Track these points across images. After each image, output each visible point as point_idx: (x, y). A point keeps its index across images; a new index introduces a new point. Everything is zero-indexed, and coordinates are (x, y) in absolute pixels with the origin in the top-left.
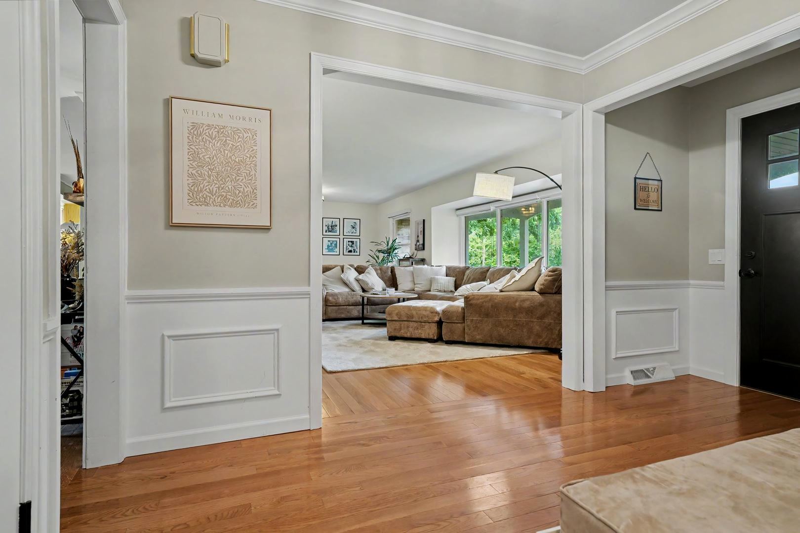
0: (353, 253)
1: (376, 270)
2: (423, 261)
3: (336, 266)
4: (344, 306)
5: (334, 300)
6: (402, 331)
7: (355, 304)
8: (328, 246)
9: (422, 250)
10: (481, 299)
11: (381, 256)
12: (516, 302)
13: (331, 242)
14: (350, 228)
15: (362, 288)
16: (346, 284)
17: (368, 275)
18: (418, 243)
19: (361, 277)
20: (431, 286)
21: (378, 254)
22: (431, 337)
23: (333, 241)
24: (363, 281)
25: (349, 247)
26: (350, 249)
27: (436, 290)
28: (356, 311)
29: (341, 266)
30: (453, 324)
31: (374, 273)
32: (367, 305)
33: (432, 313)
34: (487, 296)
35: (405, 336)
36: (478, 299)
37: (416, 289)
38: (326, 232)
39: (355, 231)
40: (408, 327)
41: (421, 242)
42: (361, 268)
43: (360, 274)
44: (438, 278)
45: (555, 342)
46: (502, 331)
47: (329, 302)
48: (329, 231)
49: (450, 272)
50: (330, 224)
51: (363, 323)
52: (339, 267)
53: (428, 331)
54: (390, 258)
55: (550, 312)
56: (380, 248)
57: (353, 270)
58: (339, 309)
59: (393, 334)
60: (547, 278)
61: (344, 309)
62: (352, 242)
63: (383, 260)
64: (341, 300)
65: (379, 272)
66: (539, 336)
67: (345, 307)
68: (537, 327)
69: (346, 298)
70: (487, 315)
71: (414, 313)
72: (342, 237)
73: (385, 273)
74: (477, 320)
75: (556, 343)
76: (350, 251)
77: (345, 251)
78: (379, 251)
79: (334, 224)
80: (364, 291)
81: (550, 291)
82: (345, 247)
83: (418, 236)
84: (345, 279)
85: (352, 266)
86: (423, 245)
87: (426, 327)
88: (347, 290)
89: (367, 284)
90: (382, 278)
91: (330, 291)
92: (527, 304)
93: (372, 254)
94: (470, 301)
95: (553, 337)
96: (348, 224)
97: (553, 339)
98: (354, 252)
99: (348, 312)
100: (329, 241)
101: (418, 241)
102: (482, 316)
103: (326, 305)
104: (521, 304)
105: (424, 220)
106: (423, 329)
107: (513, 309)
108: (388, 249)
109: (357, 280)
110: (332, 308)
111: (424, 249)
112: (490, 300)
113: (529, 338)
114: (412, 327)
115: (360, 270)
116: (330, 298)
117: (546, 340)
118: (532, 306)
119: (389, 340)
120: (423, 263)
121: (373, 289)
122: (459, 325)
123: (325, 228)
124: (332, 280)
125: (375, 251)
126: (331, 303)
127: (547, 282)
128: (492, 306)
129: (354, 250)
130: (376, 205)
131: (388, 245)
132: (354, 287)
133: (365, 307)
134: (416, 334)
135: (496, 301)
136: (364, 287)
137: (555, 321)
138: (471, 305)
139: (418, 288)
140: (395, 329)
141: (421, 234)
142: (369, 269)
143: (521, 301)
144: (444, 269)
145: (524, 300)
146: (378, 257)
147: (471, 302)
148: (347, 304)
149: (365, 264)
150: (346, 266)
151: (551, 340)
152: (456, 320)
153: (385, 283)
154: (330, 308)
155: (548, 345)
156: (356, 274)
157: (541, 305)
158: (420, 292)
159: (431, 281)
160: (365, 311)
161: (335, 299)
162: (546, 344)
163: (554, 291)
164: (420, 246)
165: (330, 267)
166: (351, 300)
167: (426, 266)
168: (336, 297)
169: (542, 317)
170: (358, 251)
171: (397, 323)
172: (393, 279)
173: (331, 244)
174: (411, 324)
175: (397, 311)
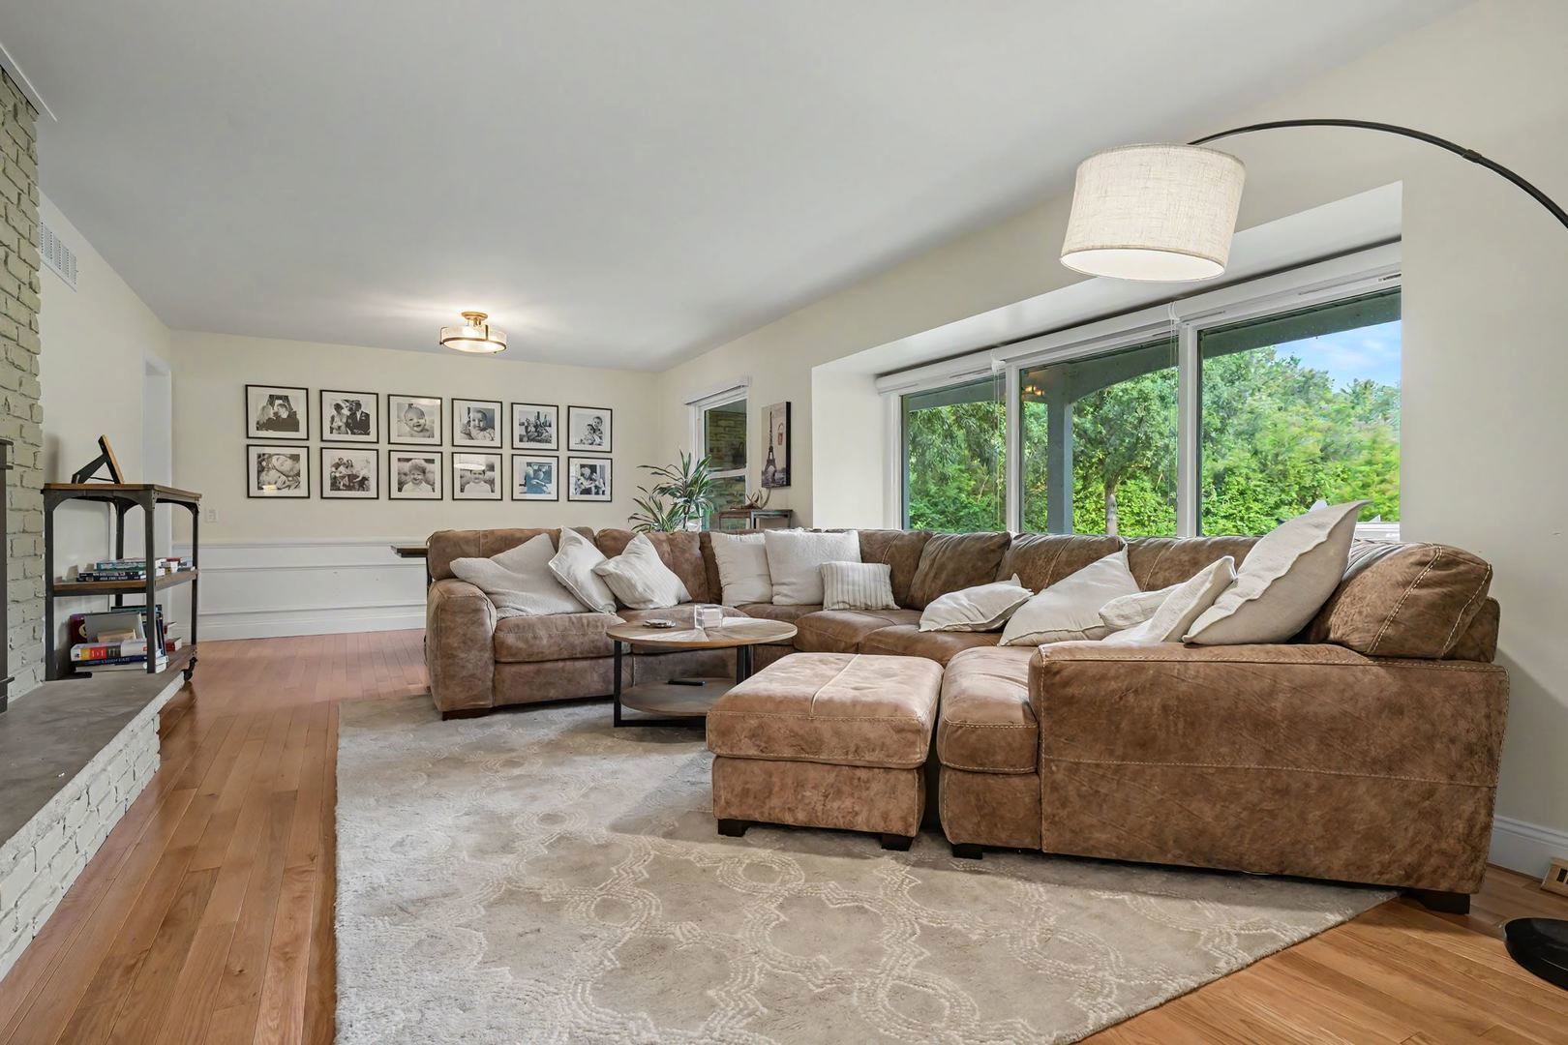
0: (592, 497)
1: (657, 544)
2: (787, 518)
3: (538, 532)
4: (557, 660)
5: (521, 645)
6: (775, 802)
7: (595, 655)
8: (527, 478)
9: (782, 486)
10: (1116, 678)
11: (668, 502)
12: (1272, 693)
13: (536, 468)
14: (586, 431)
15: (616, 599)
16: (565, 589)
17: (633, 559)
18: (771, 469)
19: (612, 566)
20: (823, 593)
21: (658, 497)
22: (896, 827)
23: (541, 465)
24: (619, 578)
25: (582, 480)
26: (587, 484)
27: (841, 606)
28: (595, 676)
29: (549, 532)
30: (991, 781)
31: (651, 552)
32: (631, 654)
33: (900, 730)
34: (1138, 667)
35: (789, 820)
36: (1103, 677)
37: (776, 599)
38: (521, 440)
39: (598, 440)
40: (799, 785)
41: (781, 464)
42: (615, 539)
43: (609, 557)
44: (842, 569)
45: (1451, 866)
46: (1208, 813)
47: (504, 652)
48: (530, 440)
49: (872, 548)
50: (533, 420)
51: (619, 722)
52: (545, 537)
53: (881, 805)
54: (693, 508)
55: (1430, 739)
56: (664, 481)
57: (587, 544)
58: (538, 672)
59: (735, 812)
60: (1411, 591)
61: (557, 671)
62: (593, 468)
63: (673, 513)
64: (545, 642)
65: (666, 547)
66: (1377, 838)
67: (561, 664)
68: (1373, 805)
69: (563, 637)
70: (1144, 745)
71: (826, 731)
72: (563, 454)
73: (683, 551)
74: (1098, 766)
75: (1454, 873)
76: (587, 491)
77: (572, 490)
78: (663, 491)
79: (542, 420)
80: (621, 607)
81: (1428, 648)
82: (573, 480)
83: (771, 449)
84: (562, 574)
85: (585, 532)
86: (788, 470)
87: (875, 787)
88: (568, 606)
89: (632, 586)
90: (673, 565)
91: (510, 613)
92: (1324, 705)
93: (645, 498)
94: (1066, 684)
95: (1444, 845)
96: (580, 421)
97: (1443, 853)
98: (597, 493)
99: (570, 681)
100: (529, 464)
101: (771, 462)
102: (1119, 752)
103: (496, 662)
104: (1297, 702)
105: (789, 405)
106: (864, 794)
107: (1262, 725)
108: (687, 486)
109: (600, 576)
110: (514, 669)
111: (788, 483)
112: (1155, 683)
113: (1333, 845)
114: (815, 787)
115: (610, 544)
116: (511, 639)
117: (1409, 859)
118: (1345, 713)
119: (721, 832)
120: (786, 520)
121: (651, 601)
122: (1016, 781)
123: (518, 431)
124: (520, 576)
125: (650, 491)
126: (513, 655)
127: (1412, 611)
128: (1165, 708)
129: (596, 487)
130: (655, 372)
131: (686, 475)
132: (589, 597)
133: (625, 661)
134: (837, 811)
135: (1183, 687)
136: (618, 594)
137: (1452, 777)
138: (1070, 701)
139: (784, 598)
140: (745, 793)
141: (780, 444)
142: (636, 541)
143: (1295, 690)
144: (853, 544)
145: (1305, 689)
146: (660, 508)
147: (1069, 691)
148: (565, 655)
149: (625, 527)
150: (568, 533)
151: (1434, 861)
152: (1006, 762)
153: (685, 582)
154: (508, 671)
155: (1419, 880)
156: (598, 556)
157: (1393, 709)
158: (793, 610)
159: (822, 578)
160: (625, 676)
161: (527, 642)
162: (1408, 876)
163: (1444, 650)
164: (777, 476)
165: (518, 535)
166: (577, 642)
167: (799, 532)
168: (530, 635)
169: (1394, 762)
170: (608, 492)
171: (756, 767)
172: (707, 569)
173: (535, 471)
174: (812, 774)
175: (753, 722)
